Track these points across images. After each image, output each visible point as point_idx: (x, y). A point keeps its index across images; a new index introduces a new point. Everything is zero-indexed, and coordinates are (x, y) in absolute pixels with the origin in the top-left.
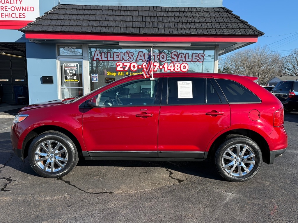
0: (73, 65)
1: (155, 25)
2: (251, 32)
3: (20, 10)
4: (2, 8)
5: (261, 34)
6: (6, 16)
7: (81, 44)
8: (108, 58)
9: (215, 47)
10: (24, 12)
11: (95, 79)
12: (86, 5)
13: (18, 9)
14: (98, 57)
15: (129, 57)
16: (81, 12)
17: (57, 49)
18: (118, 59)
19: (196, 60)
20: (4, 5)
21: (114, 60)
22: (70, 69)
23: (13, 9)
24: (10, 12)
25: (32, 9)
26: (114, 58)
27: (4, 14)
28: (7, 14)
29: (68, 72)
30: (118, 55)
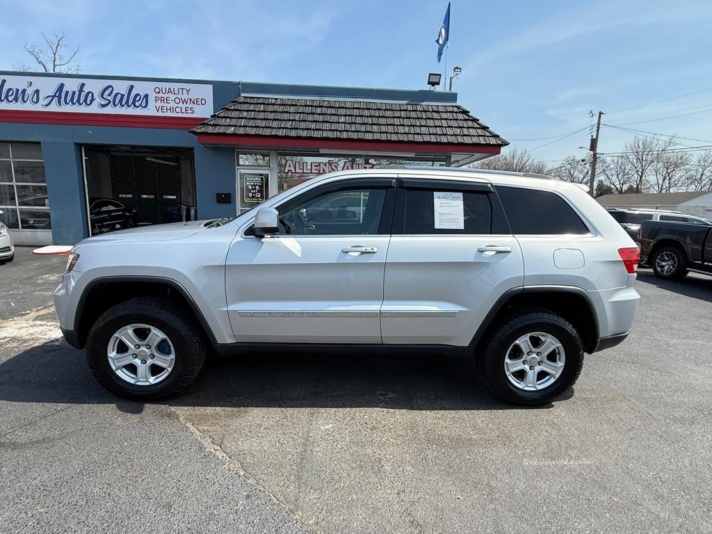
0: (257, 179)
1: (369, 128)
3: (186, 103)
4: (163, 99)
5: (505, 144)
6: (169, 111)
7: (268, 151)
9: (446, 159)
10: (192, 105)
13: (185, 101)
14: (290, 169)
15: (333, 169)
16: (270, 108)
17: (235, 156)
18: (317, 171)
20: (165, 96)
21: (311, 173)
22: (252, 184)
23: (177, 101)
24: (173, 104)
25: (203, 102)
26: (311, 170)
27: (165, 108)
28: (169, 108)
29: (250, 188)
30: (317, 166)
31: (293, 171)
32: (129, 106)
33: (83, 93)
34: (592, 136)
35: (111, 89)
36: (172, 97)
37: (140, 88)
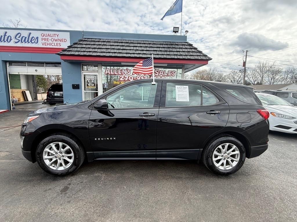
0: (92, 77)
1: (145, 52)
2: (204, 58)
3: (57, 41)
4: (45, 39)
5: (210, 59)
6: (48, 45)
7: (97, 64)
8: (114, 72)
9: (182, 67)
10: (60, 42)
11: (106, 86)
12: (100, 39)
13: (56, 40)
14: (108, 72)
15: (128, 72)
17: (81, 66)
18: (121, 73)
19: (171, 75)
20: (46, 38)
21: (118, 74)
22: (90, 79)
23: (52, 40)
24: (50, 42)
26: (118, 72)
27: (47, 43)
28: (48, 43)
29: (89, 81)
30: (121, 71)
31: (109, 73)
32: (29, 43)
33: (6, 36)
34: (244, 61)
35: (20, 34)
36: (50, 38)
37: (34, 34)
